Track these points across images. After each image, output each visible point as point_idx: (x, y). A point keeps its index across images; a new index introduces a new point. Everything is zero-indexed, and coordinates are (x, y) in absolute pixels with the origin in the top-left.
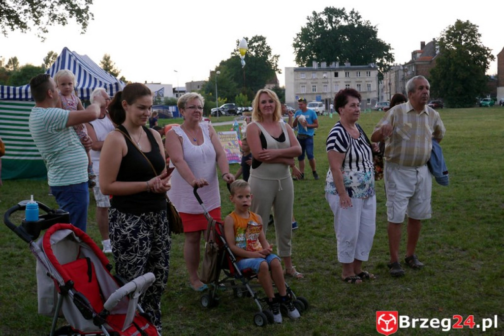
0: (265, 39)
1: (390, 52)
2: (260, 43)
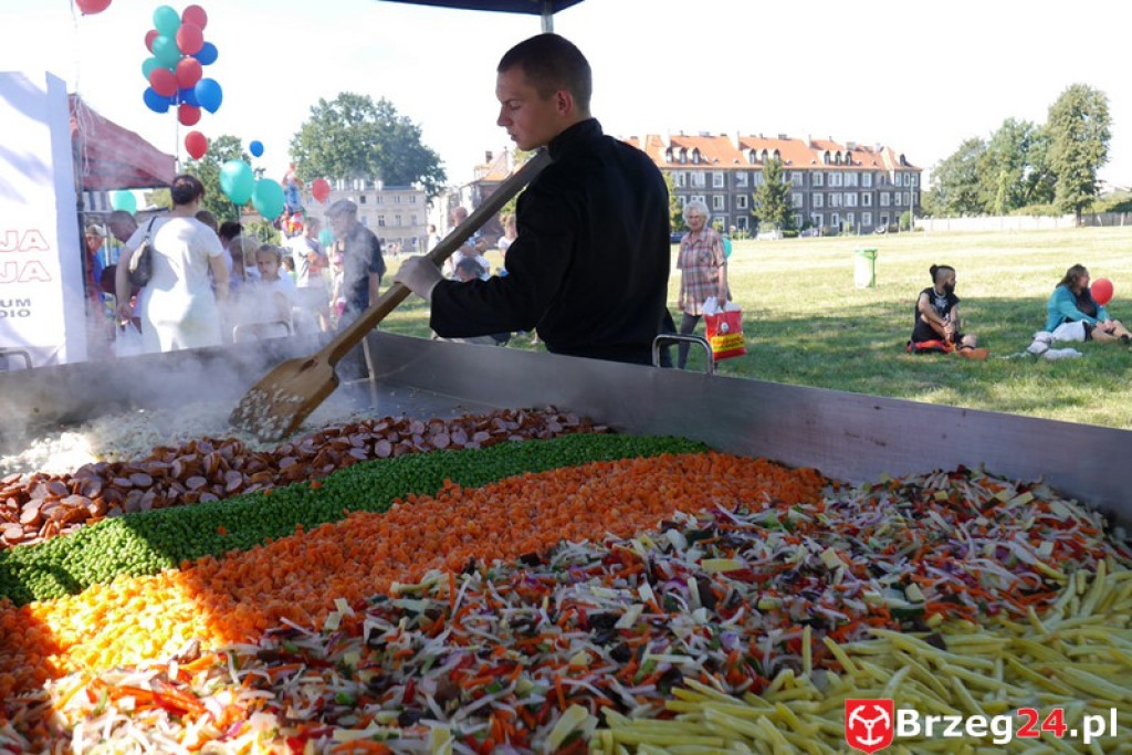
0: (239, 141)
1: (439, 166)
2: (232, 147)
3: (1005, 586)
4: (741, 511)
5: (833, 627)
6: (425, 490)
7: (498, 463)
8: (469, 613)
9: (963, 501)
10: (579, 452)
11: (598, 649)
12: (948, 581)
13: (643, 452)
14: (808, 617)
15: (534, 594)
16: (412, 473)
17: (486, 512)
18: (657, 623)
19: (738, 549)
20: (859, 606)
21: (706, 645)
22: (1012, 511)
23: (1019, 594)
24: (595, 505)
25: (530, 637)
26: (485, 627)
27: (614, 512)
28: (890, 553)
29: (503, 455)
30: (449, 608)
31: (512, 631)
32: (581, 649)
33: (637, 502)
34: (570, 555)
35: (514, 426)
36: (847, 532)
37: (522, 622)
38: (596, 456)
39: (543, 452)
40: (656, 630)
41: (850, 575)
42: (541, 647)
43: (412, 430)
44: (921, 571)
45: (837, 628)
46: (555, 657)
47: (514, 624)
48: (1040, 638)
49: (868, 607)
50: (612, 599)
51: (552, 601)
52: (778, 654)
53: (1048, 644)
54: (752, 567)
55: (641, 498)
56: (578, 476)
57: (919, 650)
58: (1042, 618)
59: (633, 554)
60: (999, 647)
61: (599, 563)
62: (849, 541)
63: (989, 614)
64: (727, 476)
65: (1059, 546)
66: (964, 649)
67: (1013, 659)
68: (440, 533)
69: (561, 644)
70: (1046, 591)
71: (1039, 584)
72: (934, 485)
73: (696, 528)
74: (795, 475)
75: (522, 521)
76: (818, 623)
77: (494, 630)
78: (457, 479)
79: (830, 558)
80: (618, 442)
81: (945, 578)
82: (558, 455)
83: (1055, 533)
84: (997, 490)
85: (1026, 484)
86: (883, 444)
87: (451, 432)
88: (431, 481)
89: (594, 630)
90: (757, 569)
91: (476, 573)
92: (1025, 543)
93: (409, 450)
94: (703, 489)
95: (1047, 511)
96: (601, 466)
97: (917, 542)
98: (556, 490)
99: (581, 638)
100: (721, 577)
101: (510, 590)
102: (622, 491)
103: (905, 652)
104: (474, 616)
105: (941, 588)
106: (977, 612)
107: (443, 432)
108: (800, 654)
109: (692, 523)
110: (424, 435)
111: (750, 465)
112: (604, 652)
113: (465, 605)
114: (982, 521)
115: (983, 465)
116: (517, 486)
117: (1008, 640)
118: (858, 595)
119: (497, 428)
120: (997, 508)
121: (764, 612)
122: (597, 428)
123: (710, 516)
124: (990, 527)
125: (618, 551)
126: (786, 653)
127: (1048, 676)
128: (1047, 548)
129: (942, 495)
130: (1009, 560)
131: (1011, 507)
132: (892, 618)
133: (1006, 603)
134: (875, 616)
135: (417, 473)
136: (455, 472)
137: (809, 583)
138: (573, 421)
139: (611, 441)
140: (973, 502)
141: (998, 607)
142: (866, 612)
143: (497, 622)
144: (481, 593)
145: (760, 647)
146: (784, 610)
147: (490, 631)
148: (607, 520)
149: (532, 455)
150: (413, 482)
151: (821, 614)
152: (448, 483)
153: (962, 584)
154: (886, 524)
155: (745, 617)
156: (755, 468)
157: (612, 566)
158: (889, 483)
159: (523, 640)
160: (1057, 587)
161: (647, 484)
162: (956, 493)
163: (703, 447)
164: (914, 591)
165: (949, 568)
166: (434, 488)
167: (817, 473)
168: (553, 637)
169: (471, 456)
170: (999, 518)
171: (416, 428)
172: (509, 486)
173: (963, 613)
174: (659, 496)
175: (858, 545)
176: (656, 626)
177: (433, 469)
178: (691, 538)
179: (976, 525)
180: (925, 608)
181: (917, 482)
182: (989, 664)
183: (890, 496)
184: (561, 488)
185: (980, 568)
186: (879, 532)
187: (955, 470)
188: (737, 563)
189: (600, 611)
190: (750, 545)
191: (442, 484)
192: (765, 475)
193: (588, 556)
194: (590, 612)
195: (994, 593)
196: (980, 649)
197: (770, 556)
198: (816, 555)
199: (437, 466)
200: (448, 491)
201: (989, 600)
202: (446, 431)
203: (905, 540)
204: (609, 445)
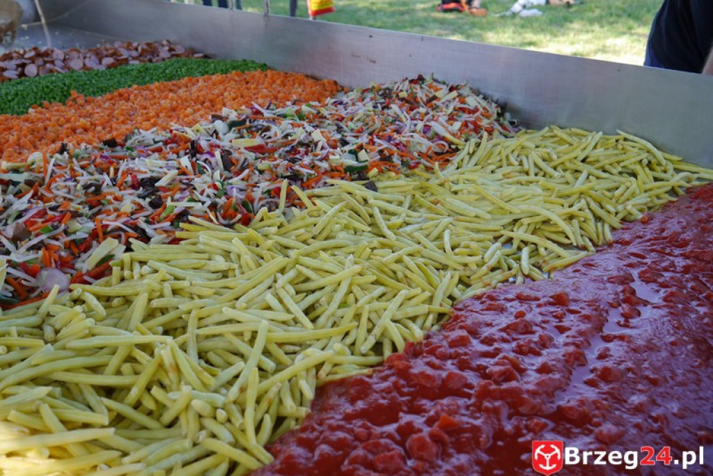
3: (424, 150)
4: (271, 107)
5: (305, 180)
6: (58, 99)
7: (116, 80)
8: (56, 182)
9: (415, 98)
10: (177, 71)
11: (141, 201)
12: (387, 148)
13: (222, 71)
14: (289, 174)
15: (104, 166)
16: (48, 87)
17: (98, 113)
18: (185, 181)
19: (260, 132)
20: (324, 165)
21: (215, 194)
22: (443, 103)
23: (434, 155)
24: (177, 106)
25: (97, 195)
26: (65, 190)
27: (189, 110)
28: (360, 132)
29: (121, 74)
30: (44, 179)
31: (84, 192)
32: (129, 201)
33: (207, 104)
34: (141, 139)
35: (135, 54)
36: (338, 120)
37: (91, 185)
38: (190, 73)
39: (151, 71)
40: (184, 186)
41: (326, 145)
42: (103, 201)
43: (54, 56)
44: (372, 142)
45: (308, 179)
46: (111, 207)
47: (86, 187)
48: (438, 181)
49: (330, 165)
50: (161, 168)
51: (116, 170)
52: (265, 198)
53: (441, 185)
54: (267, 144)
55: (211, 101)
56: (173, 88)
57: (357, 192)
58: (442, 169)
59: (185, 137)
60: (411, 188)
61: (161, 144)
62: (337, 125)
63: (410, 168)
64: (274, 86)
65: (465, 124)
66: (389, 190)
67: (418, 195)
68: (60, 128)
69: (116, 199)
70: (451, 153)
71: (447, 148)
72: (400, 88)
73: (236, 119)
74: (320, 85)
75: (122, 118)
76: (295, 177)
77: (72, 192)
78: (83, 91)
79: (317, 135)
80: (206, 64)
81: (385, 145)
82: (162, 73)
83: (465, 117)
84: (437, 90)
85: (455, 85)
86: (374, 62)
87: (85, 58)
88: (62, 92)
89: (141, 188)
90: (270, 145)
91: (65, 153)
92: (445, 123)
93: (51, 71)
94: (255, 94)
95: (463, 102)
96: (190, 80)
97: (378, 124)
98: (155, 97)
99: (131, 194)
100: (243, 150)
101: (89, 164)
102: (198, 96)
103: (350, 193)
104: (60, 182)
105: (381, 152)
106: (400, 166)
107: (79, 58)
108: (279, 197)
109: (233, 116)
110: (64, 60)
111: (290, 79)
112: (145, 203)
113: (54, 175)
114: (422, 110)
115: (433, 74)
116: (126, 95)
117: (417, 183)
118: (326, 158)
119: (121, 55)
120: (434, 102)
121: (261, 172)
122: (196, 55)
123: (248, 111)
124: (427, 114)
125: (175, 136)
126: (271, 197)
127: (436, 204)
128: (457, 125)
129: (404, 94)
130: (430, 134)
131: (443, 101)
132: (346, 172)
133: (423, 161)
134: (334, 171)
135: (51, 87)
136: (82, 86)
137: (299, 152)
138: (180, 50)
139: (202, 63)
140: (421, 99)
141: (418, 163)
142: (329, 169)
143: (75, 186)
144: (66, 167)
145: (253, 194)
146: (274, 170)
147: (69, 192)
148: (182, 116)
149: (143, 74)
150: (49, 94)
151: (298, 171)
152: (74, 93)
153: (395, 149)
154: (361, 113)
155: (249, 176)
156: (294, 80)
157: (169, 146)
158: (373, 87)
159: (91, 198)
160: (457, 150)
161: (216, 92)
162: (412, 93)
163: (264, 67)
164: (363, 155)
165: (390, 139)
166: (64, 97)
167: (335, 83)
168: (111, 194)
169: (96, 75)
170: (435, 108)
171: (57, 55)
172: (121, 95)
173: (393, 168)
174: (223, 100)
175: (342, 128)
176: (184, 184)
177: (64, 84)
178: (232, 125)
179: (418, 113)
180: (369, 165)
181: (390, 86)
182: (402, 198)
183: (373, 96)
184: (158, 96)
185: (411, 139)
186: (355, 119)
187: (416, 78)
188: (257, 141)
189: (148, 175)
190: (268, 129)
191: (70, 95)
192: (300, 85)
193: (154, 140)
194: (140, 177)
195: (416, 154)
196: (399, 190)
197: (280, 135)
198: (310, 134)
199: (67, 82)
200: (74, 100)
201: (412, 159)
202: (82, 58)
203: (371, 123)
204: (199, 66)
